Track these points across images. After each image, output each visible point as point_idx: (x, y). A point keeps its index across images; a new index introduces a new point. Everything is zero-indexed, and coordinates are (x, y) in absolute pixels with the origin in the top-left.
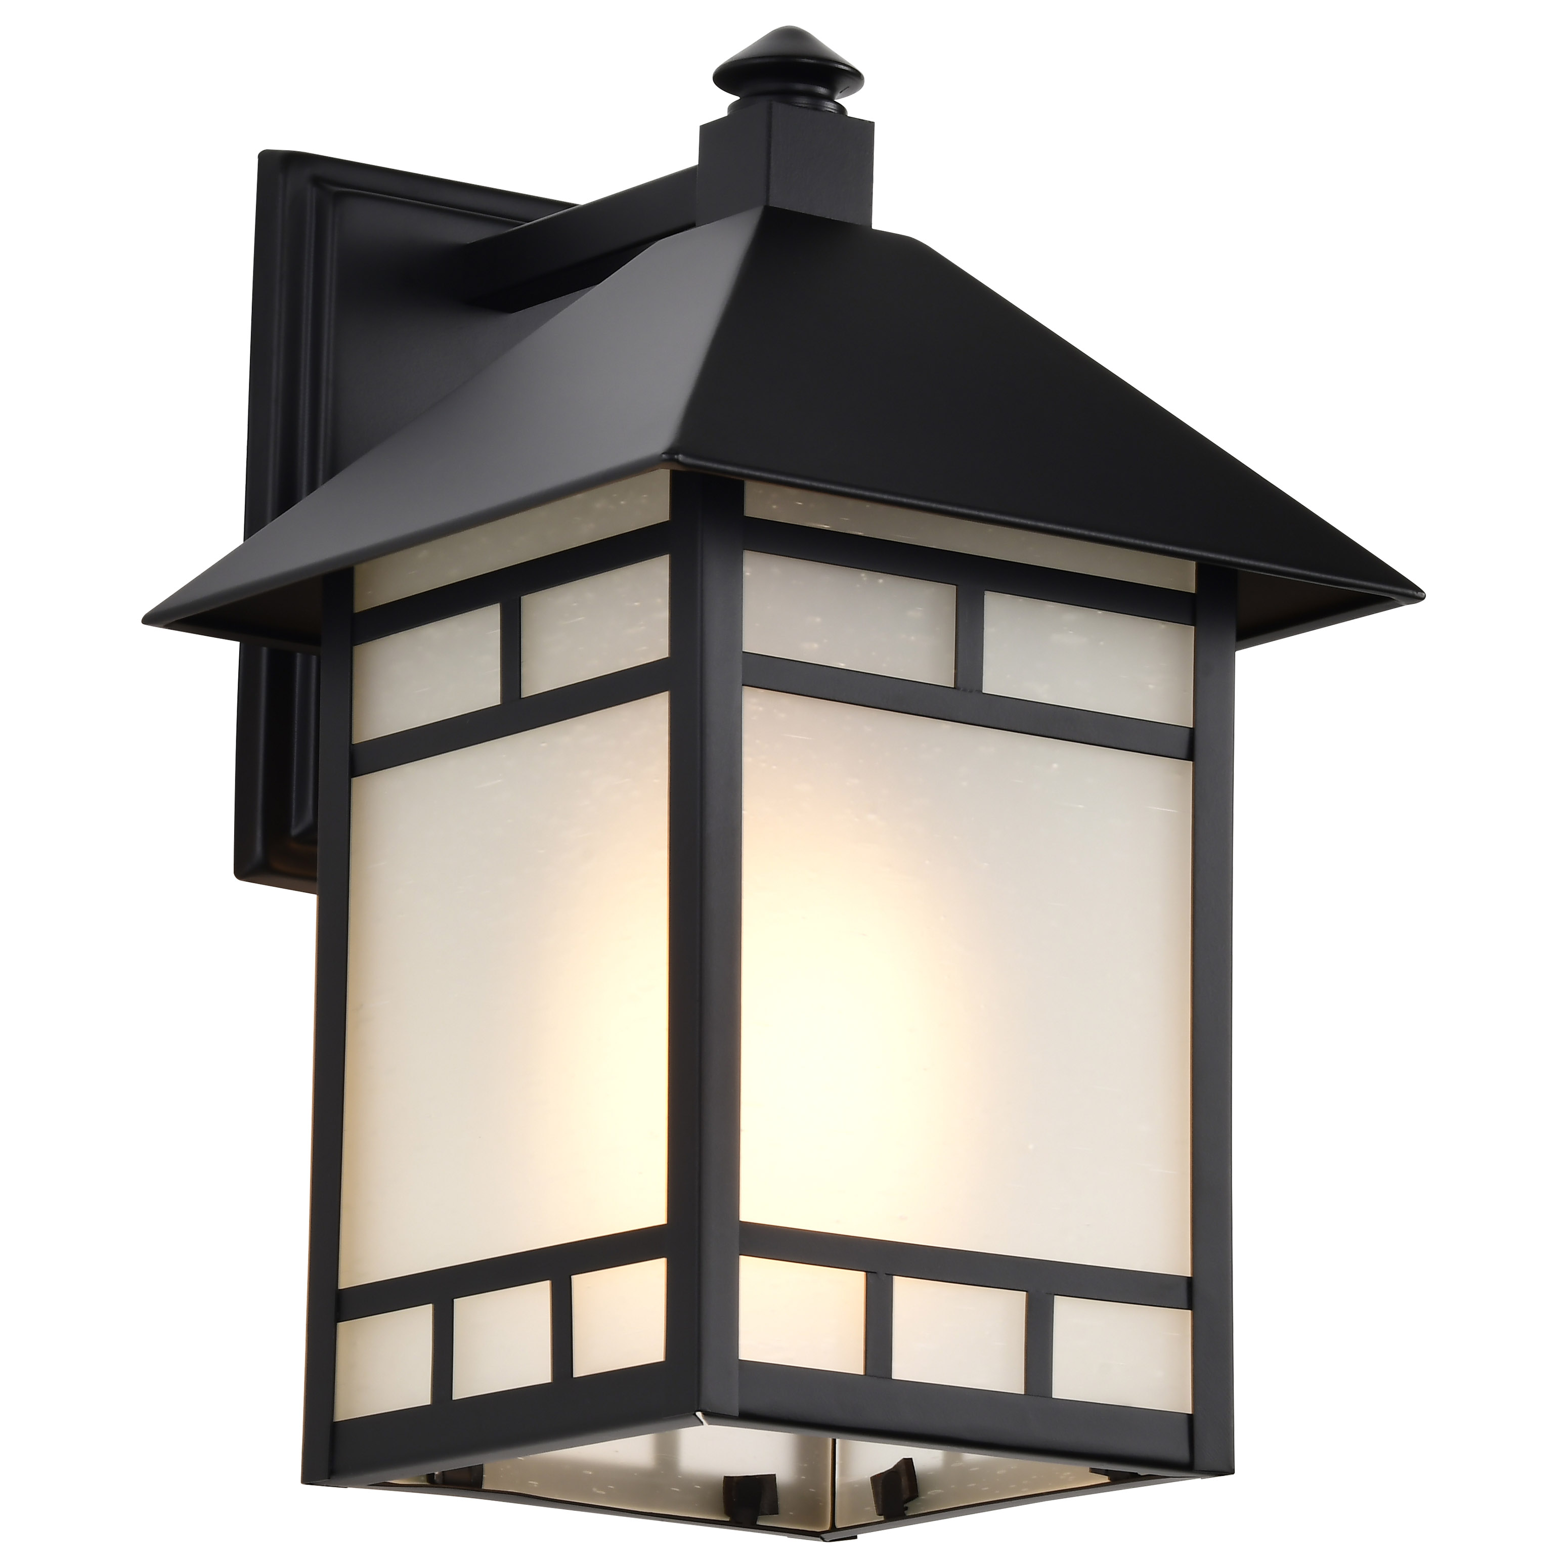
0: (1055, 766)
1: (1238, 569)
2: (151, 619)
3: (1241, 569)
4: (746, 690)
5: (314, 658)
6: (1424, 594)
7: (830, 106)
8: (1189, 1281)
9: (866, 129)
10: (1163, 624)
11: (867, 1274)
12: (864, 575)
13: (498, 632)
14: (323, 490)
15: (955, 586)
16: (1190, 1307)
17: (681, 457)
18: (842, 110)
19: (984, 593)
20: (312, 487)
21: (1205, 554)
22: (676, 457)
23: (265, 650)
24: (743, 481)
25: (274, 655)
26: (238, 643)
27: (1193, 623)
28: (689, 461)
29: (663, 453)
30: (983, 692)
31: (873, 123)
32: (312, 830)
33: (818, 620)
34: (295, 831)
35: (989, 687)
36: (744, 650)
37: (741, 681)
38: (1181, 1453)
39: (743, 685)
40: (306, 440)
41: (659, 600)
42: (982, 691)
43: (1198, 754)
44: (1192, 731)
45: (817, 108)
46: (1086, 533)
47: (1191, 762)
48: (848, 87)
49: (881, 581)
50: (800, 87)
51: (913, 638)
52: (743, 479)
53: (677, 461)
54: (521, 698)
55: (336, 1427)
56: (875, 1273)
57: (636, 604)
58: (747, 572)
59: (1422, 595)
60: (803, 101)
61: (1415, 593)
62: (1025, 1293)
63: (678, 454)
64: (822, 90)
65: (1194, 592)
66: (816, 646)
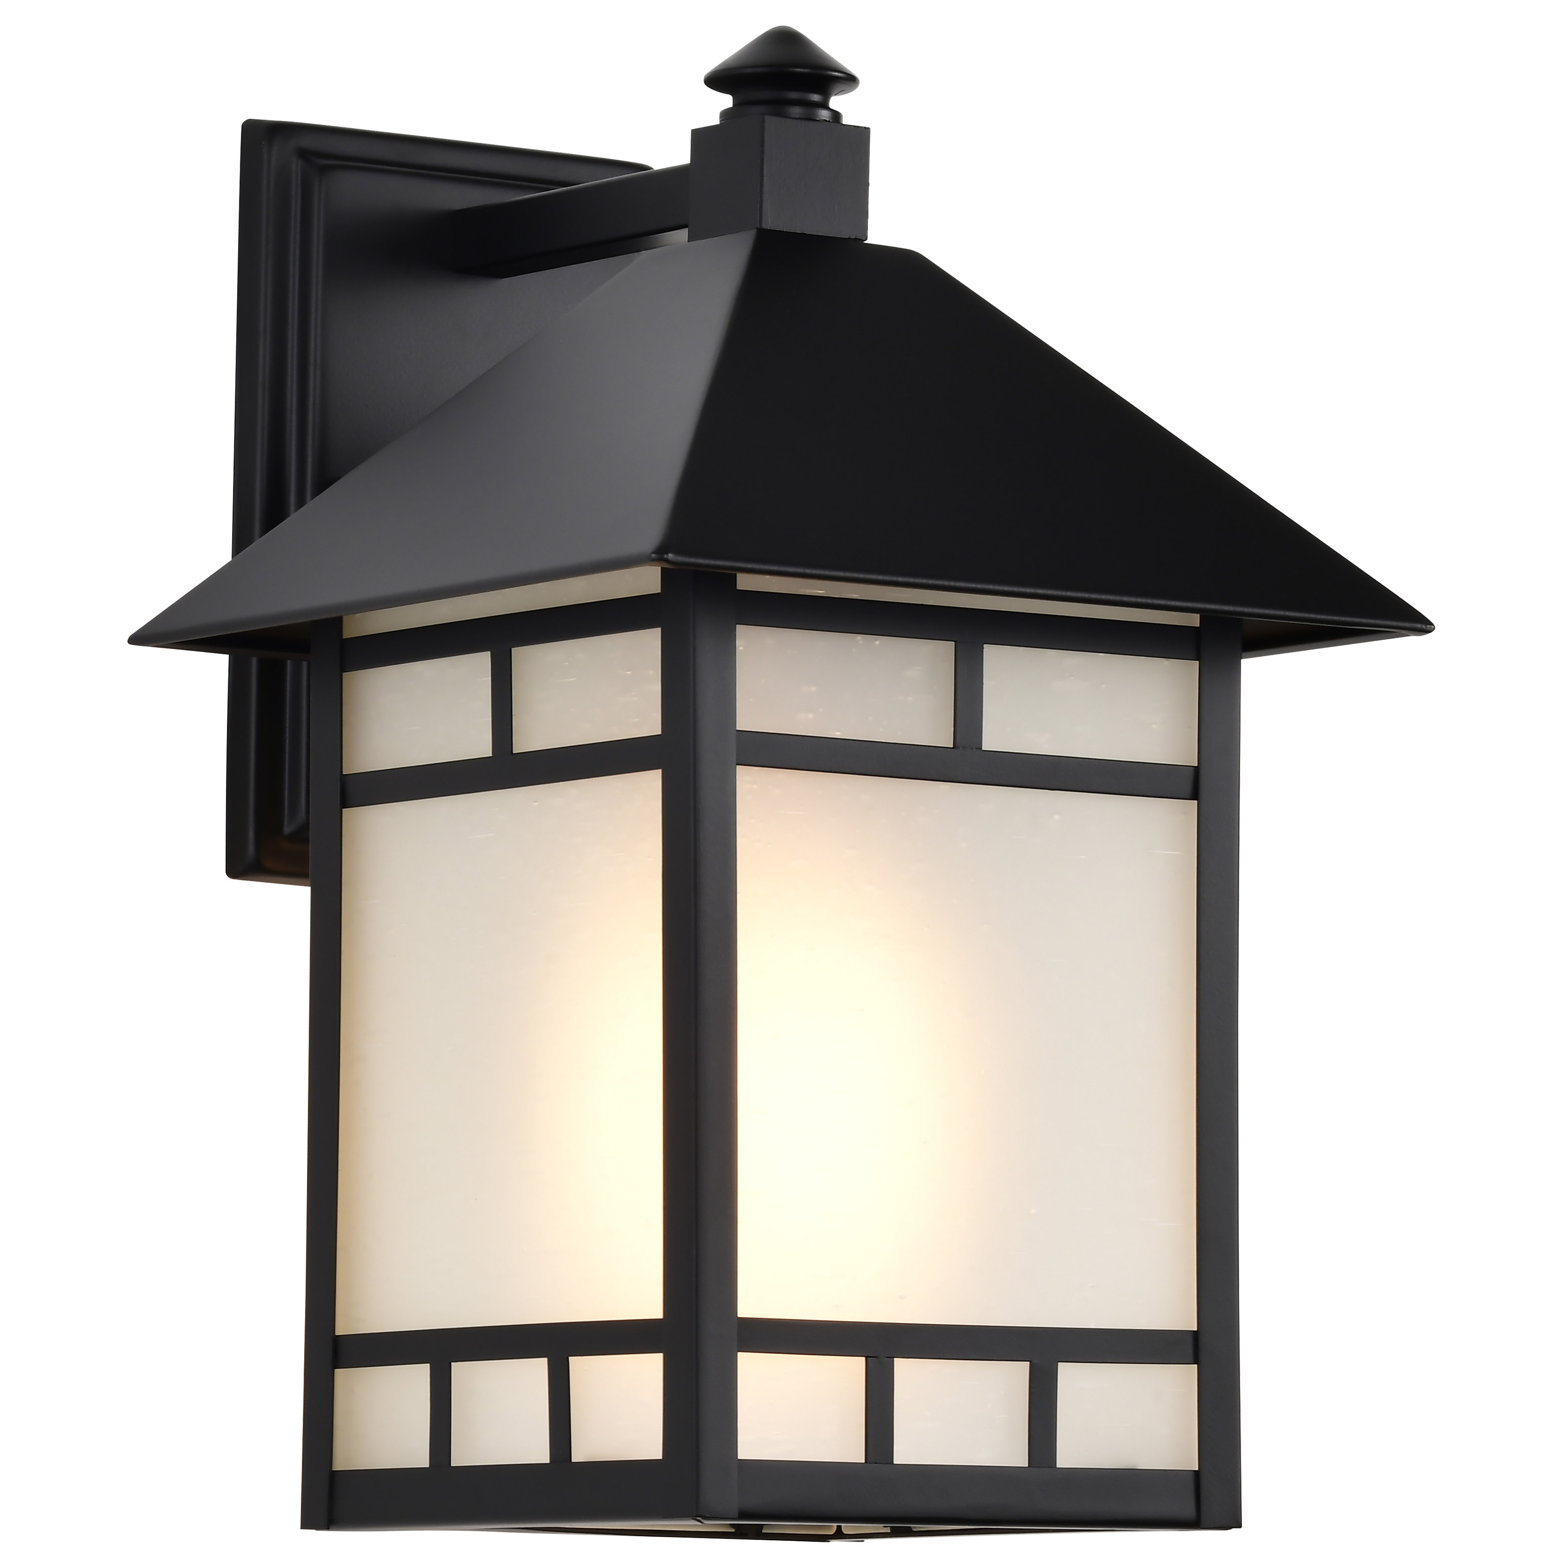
0: (1057, 817)
1: (1243, 618)
2: (137, 639)
3: (1245, 618)
4: (740, 770)
5: (305, 664)
6: (1433, 627)
7: (824, 114)
8: (1195, 1334)
9: (861, 135)
10: (1167, 660)
11: (866, 1360)
12: (859, 638)
13: (489, 679)
14: (312, 505)
15: (954, 643)
16: (1195, 1362)
17: (670, 556)
18: (836, 116)
19: (983, 646)
20: (301, 503)
21: (1208, 606)
22: (665, 556)
23: (254, 661)
24: (736, 574)
25: (264, 665)
26: (228, 656)
27: (1197, 658)
28: (680, 559)
29: (653, 553)
30: (983, 749)
31: (869, 128)
32: (305, 827)
33: (814, 689)
34: (287, 829)
35: (988, 744)
36: (738, 729)
37: (735, 761)
38: (1189, 1512)
39: (737, 764)
40: (294, 424)
41: (651, 672)
42: (981, 749)
43: (1204, 792)
44: (1197, 770)
45: (811, 119)
46: (1086, 595)
47: (1196, 802)
48: (843, 91)
49: (877, 643)
50: (794, 95)
51: (910, 699)
52: (735, 573)
53: (667, 561)
54: (512, 753)
55: (334, 1476)
56: (876, 1357)
57: (628, 673)
58: (741, 645)
59: (1431, 627)
60: (796, 111)
61: (1424, 626)
62: (1028, 1363)
63: (667, 553)
64: (816, 98)
65: (1198, 626)
66: (811, 716)
